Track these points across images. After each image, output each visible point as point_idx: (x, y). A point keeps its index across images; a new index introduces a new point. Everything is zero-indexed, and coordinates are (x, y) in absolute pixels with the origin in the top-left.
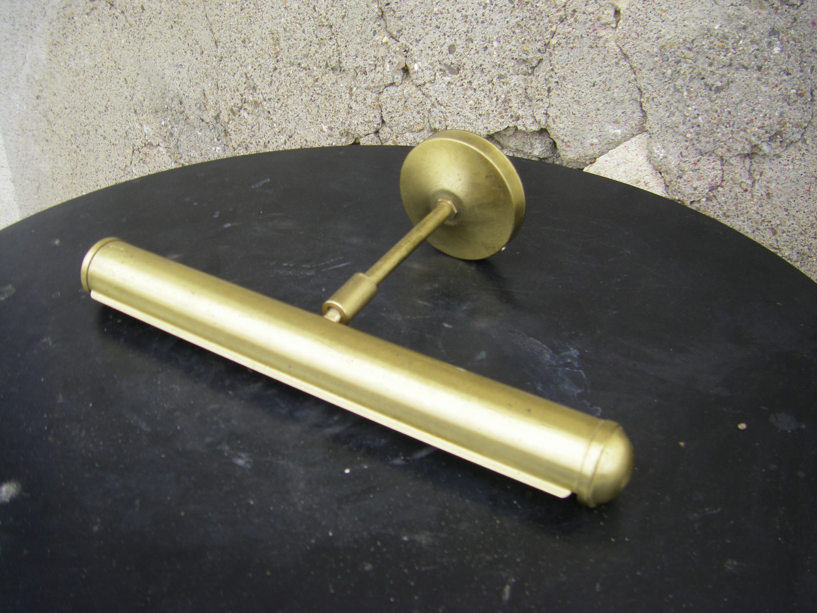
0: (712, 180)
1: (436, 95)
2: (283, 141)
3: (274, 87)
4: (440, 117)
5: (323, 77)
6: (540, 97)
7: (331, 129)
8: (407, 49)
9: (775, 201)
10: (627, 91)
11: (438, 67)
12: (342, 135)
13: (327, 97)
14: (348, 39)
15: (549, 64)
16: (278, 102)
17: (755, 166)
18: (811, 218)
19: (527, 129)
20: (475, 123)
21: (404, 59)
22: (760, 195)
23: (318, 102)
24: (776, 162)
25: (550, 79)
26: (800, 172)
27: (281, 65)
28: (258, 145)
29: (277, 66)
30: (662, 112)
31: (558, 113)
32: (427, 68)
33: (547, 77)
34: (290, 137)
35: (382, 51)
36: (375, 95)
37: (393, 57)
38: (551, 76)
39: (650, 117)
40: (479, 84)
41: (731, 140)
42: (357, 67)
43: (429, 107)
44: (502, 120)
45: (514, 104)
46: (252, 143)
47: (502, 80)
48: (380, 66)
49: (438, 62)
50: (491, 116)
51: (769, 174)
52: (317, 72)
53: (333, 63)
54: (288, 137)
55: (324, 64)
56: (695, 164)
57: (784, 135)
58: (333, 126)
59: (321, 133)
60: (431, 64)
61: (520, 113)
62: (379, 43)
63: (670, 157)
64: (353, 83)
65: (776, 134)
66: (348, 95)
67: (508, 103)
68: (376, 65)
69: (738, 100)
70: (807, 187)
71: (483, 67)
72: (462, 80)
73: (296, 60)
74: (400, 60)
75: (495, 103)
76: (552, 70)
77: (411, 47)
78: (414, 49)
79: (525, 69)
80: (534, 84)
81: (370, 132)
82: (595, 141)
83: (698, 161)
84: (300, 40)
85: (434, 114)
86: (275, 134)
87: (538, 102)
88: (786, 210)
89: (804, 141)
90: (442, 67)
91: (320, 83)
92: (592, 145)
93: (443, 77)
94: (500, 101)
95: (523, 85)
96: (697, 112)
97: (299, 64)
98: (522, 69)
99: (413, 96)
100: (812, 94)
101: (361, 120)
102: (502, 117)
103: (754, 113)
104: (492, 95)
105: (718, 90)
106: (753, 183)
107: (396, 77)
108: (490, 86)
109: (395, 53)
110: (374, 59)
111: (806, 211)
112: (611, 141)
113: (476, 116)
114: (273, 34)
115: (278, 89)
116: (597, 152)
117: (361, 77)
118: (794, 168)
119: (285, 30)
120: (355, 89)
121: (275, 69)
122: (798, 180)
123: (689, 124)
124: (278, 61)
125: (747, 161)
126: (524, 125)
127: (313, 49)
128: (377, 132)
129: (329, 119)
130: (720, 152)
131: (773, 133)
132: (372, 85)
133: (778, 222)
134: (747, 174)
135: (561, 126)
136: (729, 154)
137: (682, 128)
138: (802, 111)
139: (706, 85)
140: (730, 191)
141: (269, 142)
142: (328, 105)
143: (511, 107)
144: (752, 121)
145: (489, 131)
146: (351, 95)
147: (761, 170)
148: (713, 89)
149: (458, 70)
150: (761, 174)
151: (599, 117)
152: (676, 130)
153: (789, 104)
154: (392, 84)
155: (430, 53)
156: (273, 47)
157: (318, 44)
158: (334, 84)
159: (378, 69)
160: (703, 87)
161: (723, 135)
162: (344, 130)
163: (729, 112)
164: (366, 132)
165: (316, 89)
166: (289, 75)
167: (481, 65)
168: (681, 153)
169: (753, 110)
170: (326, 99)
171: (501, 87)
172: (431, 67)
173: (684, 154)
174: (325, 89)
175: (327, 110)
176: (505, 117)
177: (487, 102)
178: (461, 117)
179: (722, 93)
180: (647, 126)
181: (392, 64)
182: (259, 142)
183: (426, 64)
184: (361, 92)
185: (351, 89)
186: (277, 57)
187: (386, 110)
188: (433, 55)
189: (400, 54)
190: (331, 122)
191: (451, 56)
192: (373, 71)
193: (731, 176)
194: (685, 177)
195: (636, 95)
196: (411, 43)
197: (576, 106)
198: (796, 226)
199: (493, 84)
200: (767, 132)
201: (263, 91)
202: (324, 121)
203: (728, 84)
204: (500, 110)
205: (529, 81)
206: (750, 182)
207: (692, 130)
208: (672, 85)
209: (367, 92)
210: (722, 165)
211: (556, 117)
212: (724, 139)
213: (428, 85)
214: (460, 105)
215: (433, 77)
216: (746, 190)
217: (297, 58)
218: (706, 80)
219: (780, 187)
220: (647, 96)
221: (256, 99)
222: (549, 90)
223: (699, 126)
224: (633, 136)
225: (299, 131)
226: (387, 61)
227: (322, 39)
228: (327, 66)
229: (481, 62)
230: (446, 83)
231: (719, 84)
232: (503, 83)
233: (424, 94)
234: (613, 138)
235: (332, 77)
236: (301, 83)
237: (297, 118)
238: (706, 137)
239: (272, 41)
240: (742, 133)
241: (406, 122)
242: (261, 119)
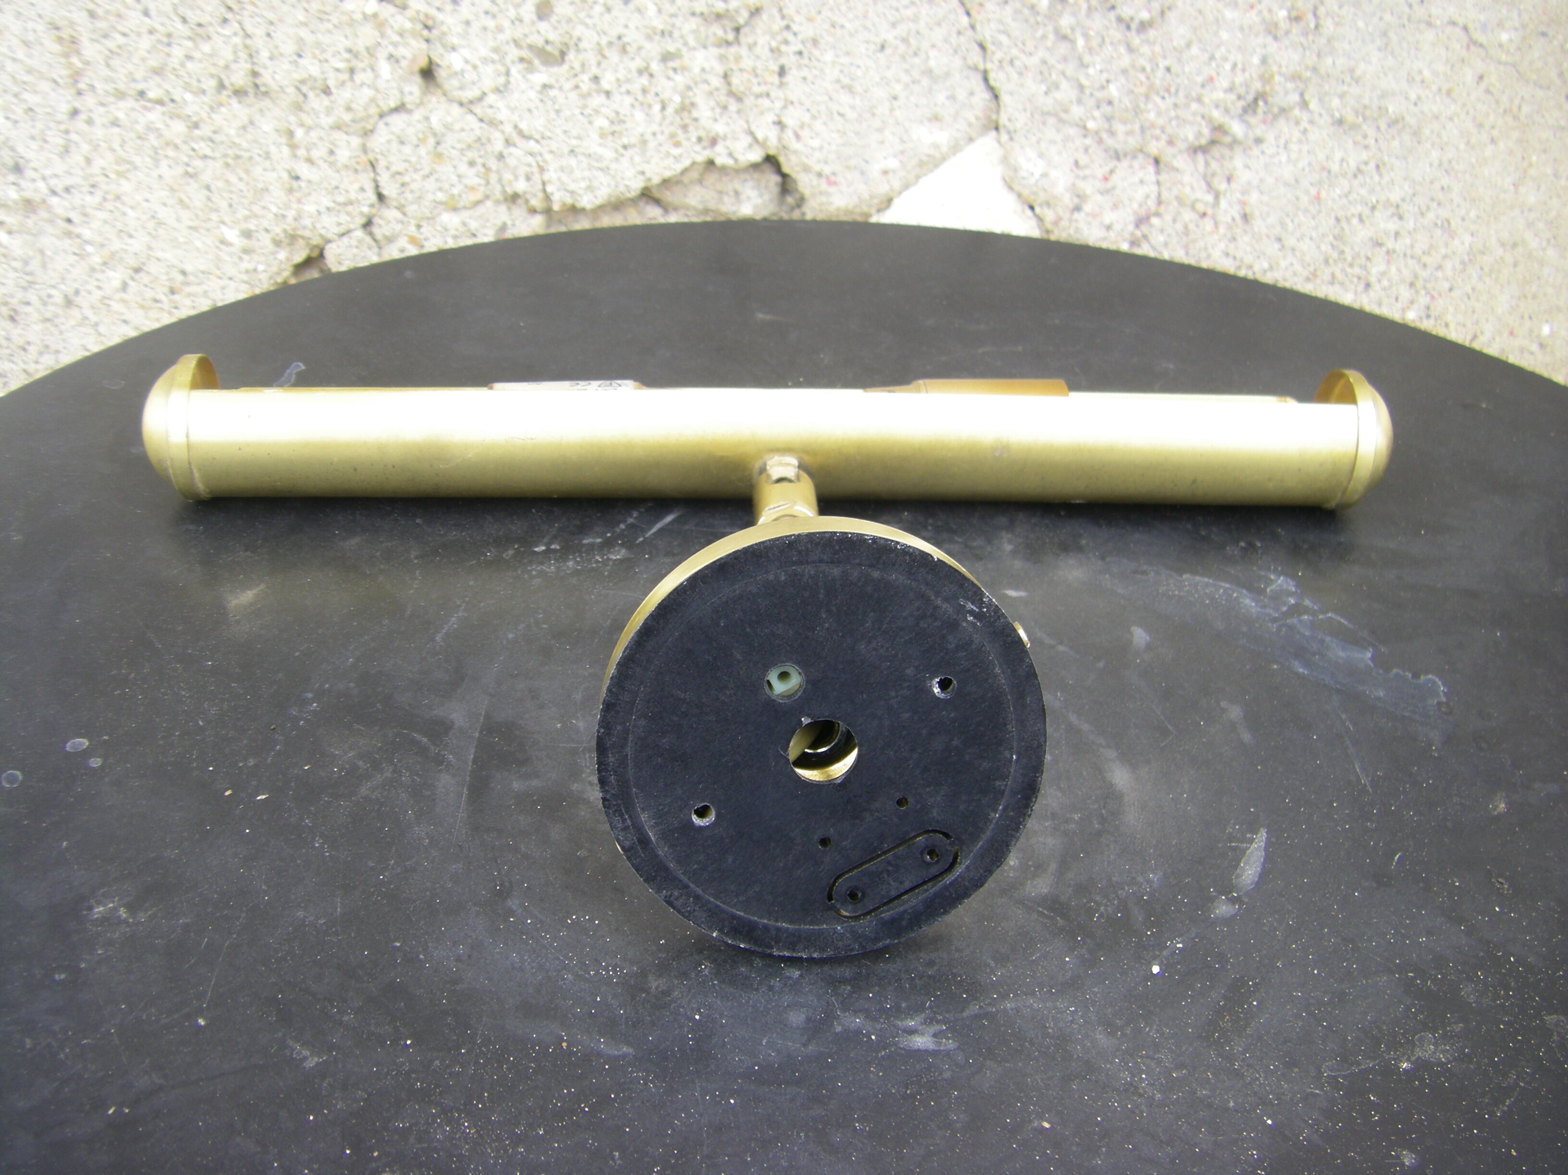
0: (1140, 205)
1: (515, 118)
2: (117, 283)
3: (77, 158)
4: (530, 165)
5: (214, 116)
6: (763, 89)
7: (247, 234)
8: (430, 23)
9: (1258, 225)
10: (956, 52)
11: (514, 53)
12: (277, 243)
13: (230, 161)
14: (271, 16)
15: (777, 16)
16: (91, 193)
17: (1214, 165)
18: (1323, 248)
19: (736, 160)
20: (613, 166)
21: (424, 45)
22: (1229, 220)
23: (206, 177)
24: (1256, 151)
25: (783, 48)
26: (1300, 165)
27: (90, 100)
28: (45, 304)
29: (77, 105)
30: (1034, 87)
31: (807, 118)
32: (485, 61)
33: (774, 44)
34: (137, 270)
35: (367, 35)
36: (356, 141)
37: (395, 45)
38: (786, 42)
39: (1005, 98)
40: (618, 80)
41: (1174, 123)
42: (303, 82)
43: (499, 145)
44: (676, 151)
45: (704, 111)
46: (28, 304)
47: (671, 64)
48: (364, 70)
49: (512, 45)
50: (652, 144)
51: (1244, 176)
52: (193, 105)
53: (239, 77)
54: (130, 272)
55: (213, 83)
56: (1106, 179)
57: (1270, 99)
58: (252, 227)
59: (223, 247)
60: (496, 50)
61: (720, 128)
62: (358, 16)
63: (1054, 174)
64: (292, 119)
65: (1256, 100)
66: (286, 150)
67: (690, 112)
68: (352, 71)
69: (1183, 43)
70: (1313, 191)
71: (625, 40)
72: (576, 75)
73: (133, 85)
74: (414, 51)
75: (658, 117)
76: (788, 27)
77: (440, 16)
78: (449, 21)
79: (720, 33)
80: (747, 63)
81: (352, 226)
82: (893, 163)
83: (1112, 172)
84: (139, 34)
85: (512, 162)
86: (93, 270)
87: (760, 101)
88: (1279, 240)
89: (1304, 105)
90: (525, 54)
91: (205, 130)
92: (885, 172)
93: (529, 76)
94: (670, 110)
95: (720, 69)
96: (1105, 76)
97: (142, 94)
98: (715, 34)
99: (457, 127)
100: (1315, 15)
101: (326, 202)
102: (677, 144)
103: (1214, 64)
104: (650, 98)
105: (1144, 26)
106: (1217, 196)
107: (407, 89)
108: (644, 80)
109: (401, 35)
110: (347, 56)
111: (1314, 235)
112: (925, 159)
113: (616, 151)
114: (57, 28)
115: (88, 161)
116: (897, 185)
117: (317, 102)
118: (1289, 160)
119: (92, 15)
120: (299, 133)
121: (75, 113)
122: (1297, 181)
123: (1091, 102)
124: (80, 93)
125: (1200, 157)
126: (730, 155)
127: (178, 52)
128: (368, 224)
129: (242, 212)
130: (1154, 148)
131: (1250, 98)
132: (347, 117)
133: (1266, 265)
134: (1203, 185)
135: (816, 143)
136: (1170, 150)
137: (1077, 111)
138: (1301, 49)
139: (1119, 19)
140: (1174, 221)
141: (77, 292)
142: (233, 179)
143: (696, 120)
144: (1211, 79)
145: (649, 180)
146: (293, 147)
147: (1227, 173)
148: (1134, 26)
149: (563, 54)
150: (1229, 179)
151: (897, 113)
152: (1064, 116)
153: (1276, 38)
154: (400, 108)
155: (491, 24)
156: (63, 60)
157: (190, 38)
158: (244, 128)
159: (359, 77)
160: (1114, 25)
161: (1159, 114)
162: (285, 231)
163: (1168, 69)
164: (342, 229)
165: (195, 146)
166: (115, 123)
167: (619, 38)
168: (1076, 163)
169: (1212, 58)
170: (227, 165)
171: (669, 78)
172: (495, 57)
173: (1081, 163)
174: (222, 143)
175: (231, 192)
176: (685, 143)
177: (639, 115)
178: (581, 158)
179: (1152, 33)
180: (1003, 120)
181: (397, 61)
182: (50, 296)
183: (484, 52)
184: (321, 139)
185: (291, 134)
186: (76, 82)
187: (388, 168)
188: (500, 29)
189: (414, 34)
190: (247, 219)
191: (543, 26)
192: (349, 84)
193: (1175, 192)
194: (1087, 208)
195: (975, 57)
196: (439, 9)
197: (845, 98)
198: (1298, 267)
199: (651, 75)
200: (1239, 97)
201: (48, 172)
202: (226, 219)
203: (1162, 13)
204: (672, 129)
205: (731, 58)
206: (1210, 198)
207: (1096, 114)
208: (1050, 28)
209: (338, 135)
210: (1158, 172)
211: (802, 126)
212: (1160, 122)
213: (491, 99)
214: (575, 133)
215: (502, 80)
216: (1204, 215)
217: (134, 80)
218: (1118, 11)
219: (1265, 198)
220: (999, 55)
221: (28, 194)
222: (782, 72)
223: (1110, 103)
224: (971, 140)
225: (160, 254)
226: (382, 55)
227: (200, 25)
228: (221, 86)
229: (620, 30)
230: (538, 88)
231: (1145, 15)
232: (675, 70)
233: (481, 120)
234: (932, 152)
235: (238, 110)
236: (152, 137)
237: (151, 225)
238: (1124, 122)
239: (57, 48)
240: (1194, 106)
241: (440, 189)
242: (47, 242)
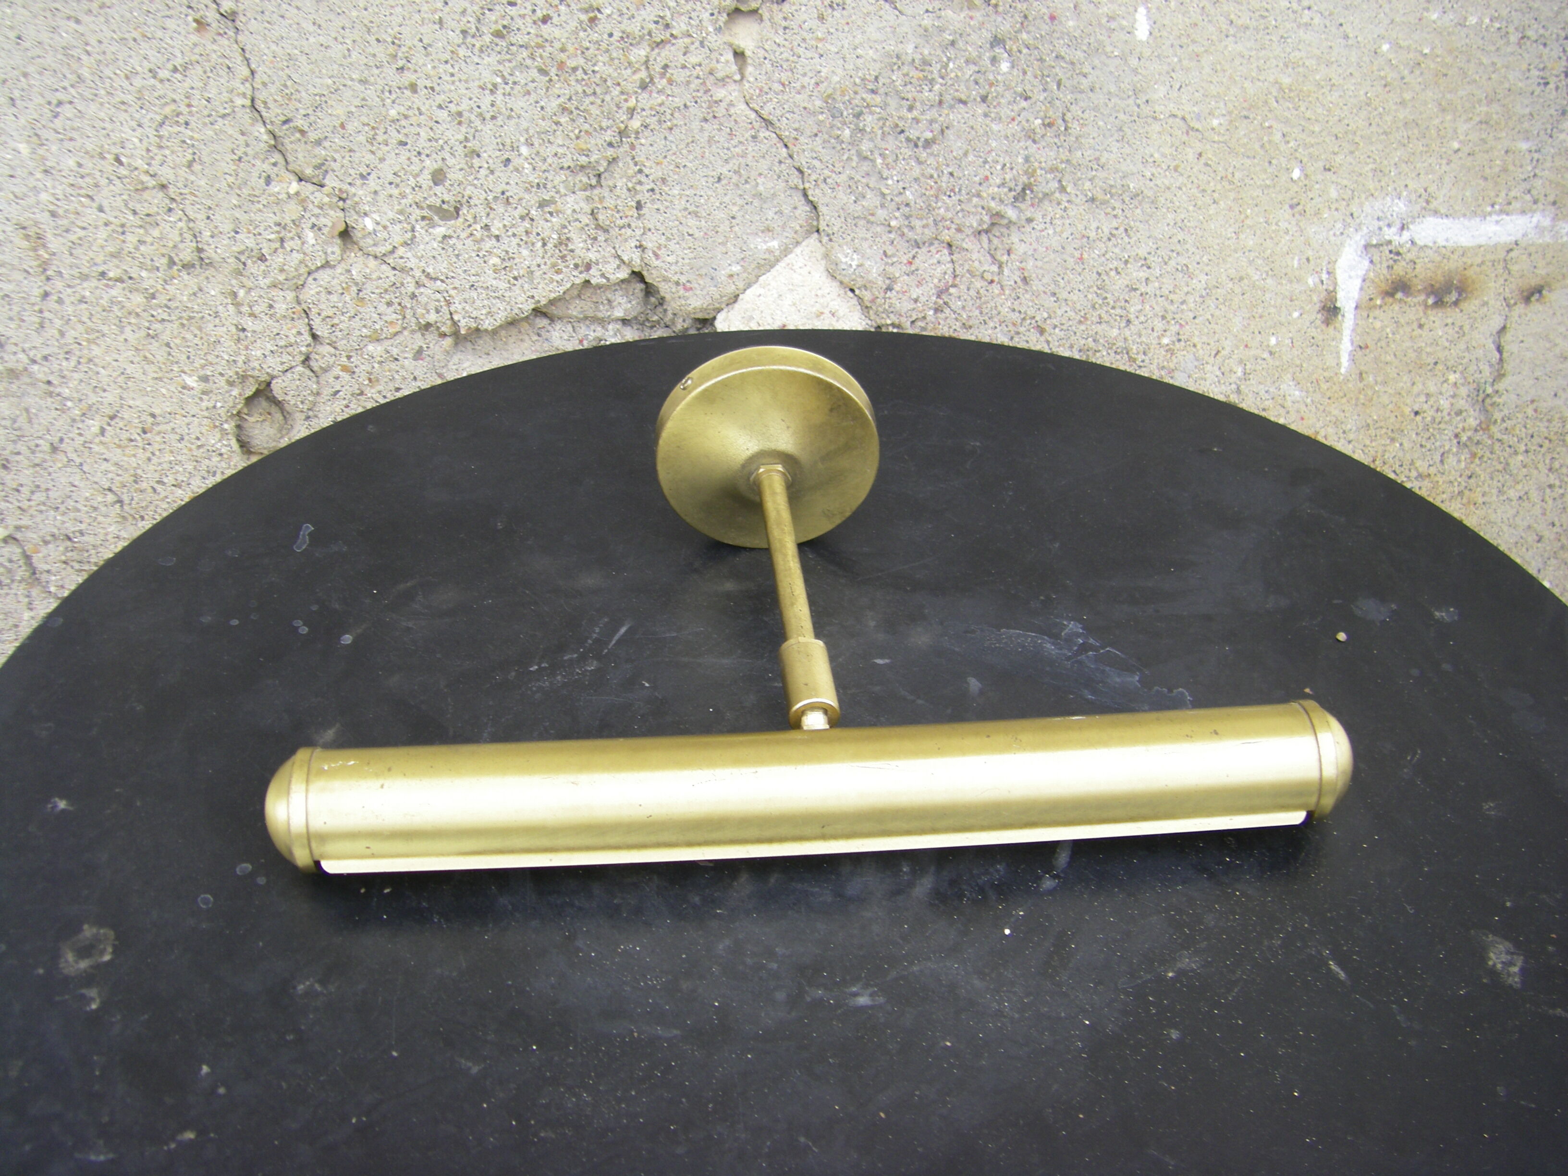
0: (940, 281)
1: (422, 264)
2: (95, 430)
3: (51, 332)
4: (438, 301)
5: (167, 287)
6: (625, 221)
7: (205, 379)
8: (344, 196)
9: (1036, 285)
10: (779, 177)
11: (417, 213)
12: (231, 383)
13: (185, 322)
14: (209, 203)
15: (631, 164)
16: (67, 359)
17: (995, 241)
18: (1090, 296)
19: (608, 279)
20: (507, 294)
21: (341, 214)
22: (1012, 283)
23: (166, 337)
24: (1028, 229)
25: (638, 187)
26: (1065, 235)
27: (59, 284)
28: (33, 452)
29: (48, 289)
30: (844, 198)
31: (663, 241)
32: (393, 222)
33: (630, 185)
34: (112, 418)
35: (292, 210)
36: (290, 295)
37: (317, 216)
38: (640, 183)
39: (822, 209)
40: (505, 226)
41: (960, 215)
42: (242, 253)
43: (411, 288)
44: (558, 277)
45: (578, 243)
46: (19, 453)
47: (547, 209)
48: (292, 239)
49: (414, 206)
50: (538, 274)
51: (1020, 249)
52: (149, 280)
53: (187, 254)
54: (107, 419)
55: (165, 261)
56: (910, 263)
57: (1035, 188)
58: (209, 373)
59: (185, 391)
60: (401, 212)
61: (592, 256)
62: (283, 196)
63: (868, 263)
64: (234, 282)
65: (1024, 190)
66: (231, 308)
67: (567, 245)
68: (282, 240)
69: (961, 152)
70: (1077, 254)
71: (508, 194)
72: (470, 226)
73: (94, 269)
74: (333, 219)
75: (541, 252)
76: (640, 171)
77: (353, 190)
78: (360, 192)
79: (585, 180)
80: (610, 202)
81: (294, 364)
82: (736, 268)
83: (914, 257)
84: (96, 227)
85: (423, 299)
86: (74, 420)
87: (623, 230)
88: (1054, 294)
89: (1063, 189)
90: (425, 213)
91: (162, 299)
92: (731, 276)
93: (431, 230)
94: (550, 246)
95: (587, 208)
96: (901, 184)
97: (103, 274)
98: (581, 181)
99: (374, 276)
100: (1064, 120)
101: (269, 347)
102: (558, 272)
103: (987, 167)
104: (533, 237)
105: (928, 143)
106: (1000, 267)
107: (329, 250)
108: (527, 224)
109: (321, 208)
110: (277, 229)
111: (1082, 288)
112: (762, 262)
113: (509, 282)
114: (24, 228)
115: (62, 334)
116: (741, 285)
117: (255, 268)
118: (1055, 232)
119: (53, 214)
120: (241, 293)
121: (46, 295)
122: (1063, 248)
123: (893, 206)
124: (48, 279)
125: (984, 237)
126: (603, 275)
127: (132, 239)
128: (307, 359)
129: (199, 362)
130: (946, 236)
131: (1019, 189)
132: (281, 278)
133: (1045, 315)
134: (989, 258)
135: (671, 259)
136: (959, 236)
137: (881, 214)
138: (1055, 148)
139: (908, 140)
140: (968, 289)
141: (61, 440)
142: (189, 336)
143: (572, 251)
144: (987, 178)
145: (539, 302)
146: (237, 305)
147: (1007, 247)
148: (920, 144)
149: (457, 210)
150: (1009, 252)
151: (736, 229)
152: (872, 218)
153: (1034, 141)
154: (326, 265)
155: (395, 192)
156: (31, 254)
157: (141, 227)
158: (195, 294)
159: (288, 245)
160: (905, 144)
161: (947, 209)
162: (237, 373)
163: (951, 174)
164: (285, 367)
165: (155, 313)
166: (82, 300)
167: (503, 193)
168: (885, 253)
169: (985, 162)
170: (183, 325)
171: (547, 221)
172: (402, 218)
173: (889, 253)
174: (177, 308)
175: (188, 347)
176: (564, 270)
177: (525, 253)
178: (479, 290)
179: (935, 148)
180: (822, 226)
181: (320, 229)
182: (37, 446)
183: (391, 215)
184: (261, 296)
185: (235, 295)
186: (45, 270)
187: (319, 314)
188: (403, 196)
189: (331, 206)
190: (203, 367)
191: (439, 189)
192: (280, 250)
193: (967, 267)
194: (897, 287)
195: (795, 179)
196: (350, 184)
197: (692, 222)
198: (1071, 314)
199: (532, 220)
200: (1010, 190)
201: (27, 346)
202: (186, 369)
203: (942, 131)
204: (553, 260)
205: (596, 198)
206: (995, 268)
207: (897, 214)
208: (853, 152)
209: (274, 292)
210: (951, 254)
211: (659, 248)
212: (949, 215)
213: (401, 251)
214: (473, 272)
215: (409, 235)
216: (992, 282)
217: (96, 264)
218: (907, 134)
219: (1039, 264)
220: (814, 177)
221: (9, 365)
222: (639, 206)
223: (907, 205)
224: (798, 243)
225: (131, 403)
226: (307, 225)
227: (148, 215)
228: (172, 263)
229: (503, 187)
230: (440, 239)
231: (929, 135)
232: (551, 214)
233: (394, 269)
234: (767, 256)
235: (190, 281)
236: (115, 309)
237: (121, 379)
238: (921, 219)
239: (25, 244)
240: (975, 200)
241: (364, 326)
242: (31, 402)
